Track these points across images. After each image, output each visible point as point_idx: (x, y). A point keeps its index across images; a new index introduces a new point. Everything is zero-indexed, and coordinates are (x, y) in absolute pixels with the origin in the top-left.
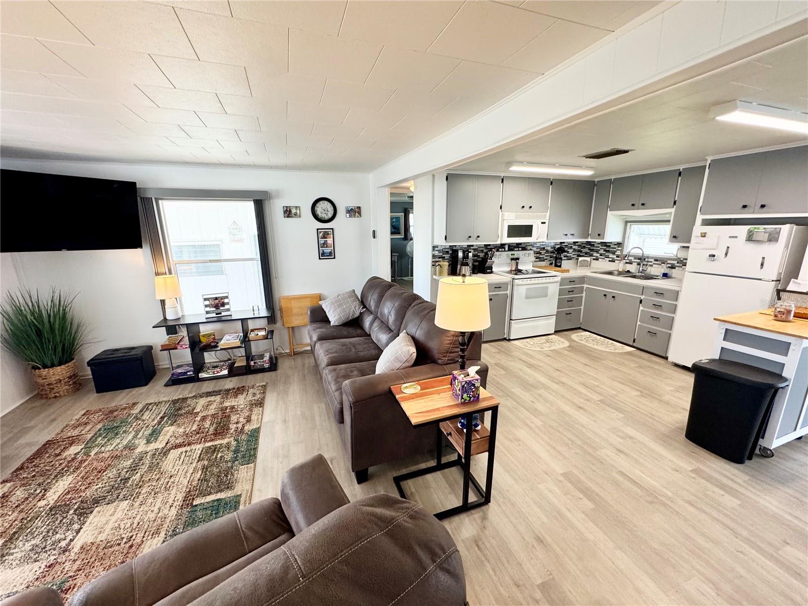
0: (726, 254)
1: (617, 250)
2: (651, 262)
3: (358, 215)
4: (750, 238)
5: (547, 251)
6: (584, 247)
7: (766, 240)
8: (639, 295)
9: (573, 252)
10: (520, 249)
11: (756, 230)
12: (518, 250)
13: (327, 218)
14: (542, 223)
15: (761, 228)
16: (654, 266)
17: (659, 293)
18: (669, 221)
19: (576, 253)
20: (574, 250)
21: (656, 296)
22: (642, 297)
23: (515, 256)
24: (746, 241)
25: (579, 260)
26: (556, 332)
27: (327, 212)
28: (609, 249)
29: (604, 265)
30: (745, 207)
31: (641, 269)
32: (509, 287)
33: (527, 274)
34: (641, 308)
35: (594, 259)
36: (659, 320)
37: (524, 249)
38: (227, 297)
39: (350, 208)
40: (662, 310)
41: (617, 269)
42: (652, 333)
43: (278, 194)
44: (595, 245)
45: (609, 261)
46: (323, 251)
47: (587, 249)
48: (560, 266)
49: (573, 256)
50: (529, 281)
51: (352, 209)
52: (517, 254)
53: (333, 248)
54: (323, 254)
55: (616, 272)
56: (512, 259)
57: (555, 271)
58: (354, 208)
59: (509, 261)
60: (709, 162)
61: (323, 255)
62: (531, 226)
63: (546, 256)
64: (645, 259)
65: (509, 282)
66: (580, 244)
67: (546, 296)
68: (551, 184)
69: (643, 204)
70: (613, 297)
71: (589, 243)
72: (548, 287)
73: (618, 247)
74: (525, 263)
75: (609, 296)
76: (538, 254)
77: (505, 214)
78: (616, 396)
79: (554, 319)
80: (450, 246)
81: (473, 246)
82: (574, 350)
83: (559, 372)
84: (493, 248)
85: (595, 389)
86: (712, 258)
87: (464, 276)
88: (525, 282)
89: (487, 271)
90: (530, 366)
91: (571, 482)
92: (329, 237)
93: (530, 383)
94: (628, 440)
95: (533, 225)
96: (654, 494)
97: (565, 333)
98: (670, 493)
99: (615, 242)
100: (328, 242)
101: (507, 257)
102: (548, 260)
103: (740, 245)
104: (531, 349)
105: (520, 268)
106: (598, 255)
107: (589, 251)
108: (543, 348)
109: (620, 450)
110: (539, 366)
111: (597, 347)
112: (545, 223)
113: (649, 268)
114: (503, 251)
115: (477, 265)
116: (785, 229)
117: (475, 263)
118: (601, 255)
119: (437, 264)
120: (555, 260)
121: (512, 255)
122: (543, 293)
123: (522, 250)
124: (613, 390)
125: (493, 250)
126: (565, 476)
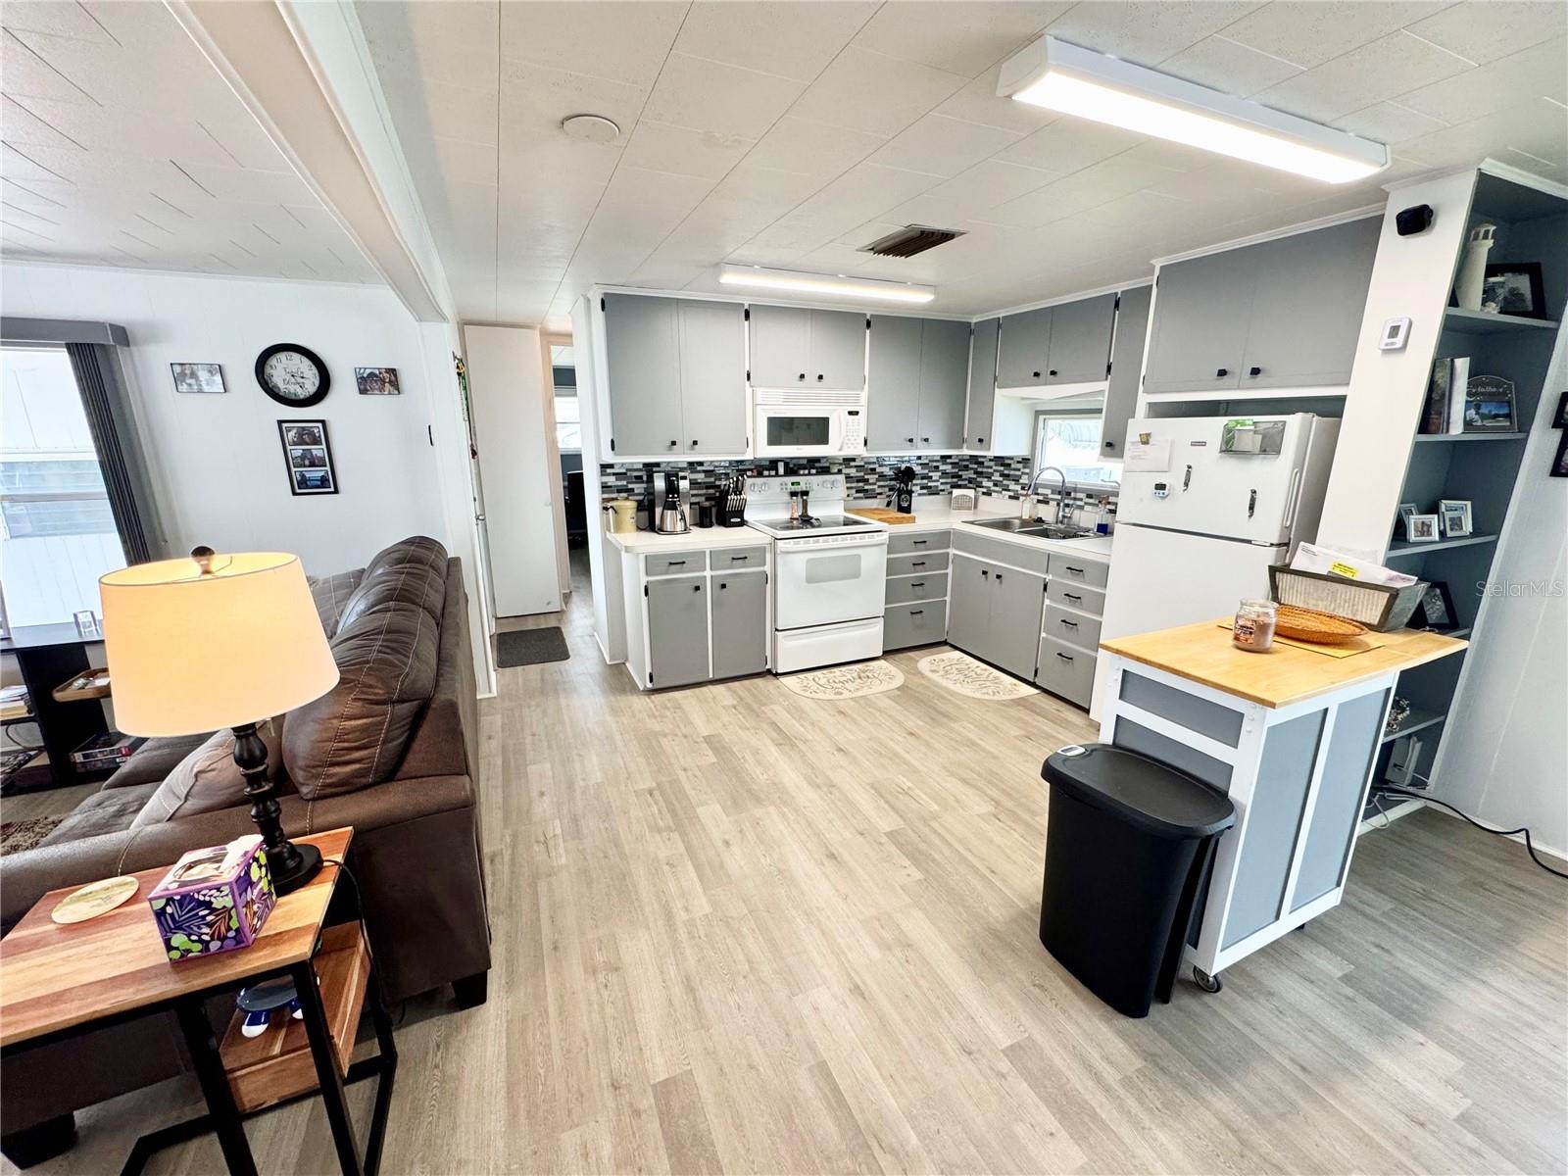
0: (1186, 485)
1: (1023, 473)
2: (1081, 500)
3: (392, 389)
4: (1229, 447)
5: (882, 476)
6: (966, 468)
7: (1257, 449)
8: (1042, 572)
9: (940, 477)
10: (813, 471)
11: (1239, 427)
12: (809, 474)
13: (302, 394)
14: (850, 413)
15: (1248, 422)
16: (1086, 507)
17: (1075, 571)
18: (1100, 411)
19: (949, 480)
20: (945, 474)
21: (1070, 576)
22: (1049, 577)
23: (803, 487)
24: (1221, 451)
25: (954, 496)
26: (887, 653)
27: (300, 380)
28: (1010, 472)
29: (998, 506)
30: (1222, 373)
31: (1061, 514)
32: (769, 557)
33: (819, 526)
34: (1047, 602)
35: (984, 493)
36: (1077, 630)
37: (825, 471)
39: (368, 371)
40: (1081, 608)
41: (1020, 515)
42: (1065, 657)
43: (156, 333)
44: (986, 464)
45: (1010, 497)
46: (303, 476)
47: (973, 472)
48: (908, 510)
49: (941, 487)
50: (812, 544)
51: (372, 375)
52: (804, 481)
53: (328, 468)
54: (304, 483)
55: (1017, 522)
56: (793, 494)
57: (879, 520)
58: (377, 372)
59: (787, 497)
60: (1157, 273)
61: (302, 486)
62: (826, 420)
63: (879, 487)
64: (1069, 494)
65: (768, 547)
66: (957, 461)
67: (857, 575)
68: (869, 324)
69: (1053, 373)
70: (999, 577)
71: (974, 459)
72: (859, 556)
73: (1024, 467)
74: (825, 501)
75: (992, 576)
76: (858, 481)
77: (759, 391)
78: (935, 817)
79: (877, 628)
80: (646, 465)
81: (701, 464)
82: (906, 694)
83: (839, 756)
84: (749, 470)
85: (897, 798)
86: (1161, 492)
87: (671, 533)
88: (802, 544)
89: (732, 520)
90: (785, 740)
91: (665, 1115)
92: (316, 441)
93: (756, 788)
94: (897, 951)
95: (828, 418)
96: (869, 1147)
97: (911, 654)
98: (914, 1140)
99: (1019, 456)
100: (314, 452)
101: (782, 489)
102: (884, 496)
103: (1210, 462)
104: (814, 695)
105: (810, 513)
106: (991, 484)
107: (975, 476)
108: (841, 694)
109: (857, 987)
110: (805, 742)
111: (957, 688)
112: (857, 413)
113: (1077, 512)
114: (773, 476)
115: (710, 508)
116: (1294, 424)
117: (707, 504)
118: (995, 485)
119: (609, 505)
120: (899, 496)
121: (793, 484)
122: (850, 570)
123: (818, 473)
124: (936, 802)
125: (749, 473)
126: (664, 1090)
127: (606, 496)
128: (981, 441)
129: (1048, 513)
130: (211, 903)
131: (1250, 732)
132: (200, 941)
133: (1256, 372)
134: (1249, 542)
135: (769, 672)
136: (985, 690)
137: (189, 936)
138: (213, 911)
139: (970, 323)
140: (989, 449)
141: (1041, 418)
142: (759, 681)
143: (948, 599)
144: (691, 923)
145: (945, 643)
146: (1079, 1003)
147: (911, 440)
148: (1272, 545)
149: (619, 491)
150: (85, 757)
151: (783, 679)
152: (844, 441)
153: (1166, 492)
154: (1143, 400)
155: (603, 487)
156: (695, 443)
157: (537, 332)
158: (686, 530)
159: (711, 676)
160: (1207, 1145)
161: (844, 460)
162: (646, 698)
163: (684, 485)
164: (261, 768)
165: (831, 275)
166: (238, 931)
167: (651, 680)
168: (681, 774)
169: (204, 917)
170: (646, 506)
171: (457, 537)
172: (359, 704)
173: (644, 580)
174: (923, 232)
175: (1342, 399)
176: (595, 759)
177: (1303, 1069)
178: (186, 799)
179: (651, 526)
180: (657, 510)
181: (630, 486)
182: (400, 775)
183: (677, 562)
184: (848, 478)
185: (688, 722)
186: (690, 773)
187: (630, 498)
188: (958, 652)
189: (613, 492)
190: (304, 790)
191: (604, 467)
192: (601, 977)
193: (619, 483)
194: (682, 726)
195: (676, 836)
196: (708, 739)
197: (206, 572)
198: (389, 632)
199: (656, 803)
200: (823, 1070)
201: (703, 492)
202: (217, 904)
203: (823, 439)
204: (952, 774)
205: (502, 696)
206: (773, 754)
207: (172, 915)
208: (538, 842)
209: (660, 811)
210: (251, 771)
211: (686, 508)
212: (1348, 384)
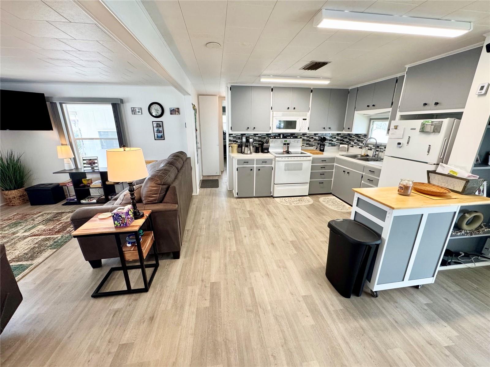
0: (408, 143)
1: (364, 140)
2: (382, 149)
3: (178, 113)
4: (423, 130)
5: (315, 140)
6: (346, 138)
7: (432, 131)
8: (361, 172)
9: (336, 141)
10: (292, 137)
11: (427, 123)
12: (290, 138)
13: (158, 115)
15: (430, 121)
16: (384, 151)
17: (372, 171)
18: (388, 118)
19: (339, 142)
20: (338, 139)
21: (370, 173)
22: (364, 174)
23: (288, 142)
24: (420, 132)
25: (340, 147)
26: (309, 195)
27: (157, 111)
28: (360, 139)
29: (355, 150)
30: (425, 104)
31: (375, 153)
32: (273, 162)
33: (291, 154)
34: (363, 182)
35: (351, 146)
37: (296, 137)
38: (96, 159)
39: (172, 109)
40: (372, 184)
41: (361, 154)
43: (129, 100)
44: (352, 136)
45: (359, 148)
46: (157, 135)
47: (348, 139)
48: (323, 151)
49: (336, 144)
50: (287, 159)
51: (173, 110)
52: (288, 140)
53: (163, 133)
54: (157, 137)
55: (360, 156)
56: (285, 144)
57: (310, 153)
58: (175, 109)
59: (283, 145)
60: (406, 70)
63: (314, 143)
64: (378, 147)
65: (273, 159)
66: (343, 135)
67: (301, 169)
68: (311, 91)
69: (374, 105)
71: (349, 135)
72: (302, 164)
73: (365, 138)
74: (294, 147)
75: (346, 172)
76: (307, 141)
77: (274, 113)
78: (307, 239)
79: (307, 186)
80: (241, 134)
81: (257, 134)
82: (312, 207)
83: (284, 220)
84: (271, 136)
85: (297, 233)
86: (399, 145)
87: (247, 154)
88: (284, 159)
89: (265, 151)
90: (270, 214)
91: (212, 288)
92: (160, 127)
93: (257, 224)
94: (282, 269)
95: (296, 121)
96: (257, 306)
97: (318, 196)
98: (269, 308)
99: (363, 134)
100: (160, 129)
101: (281, 142)
102: (316, 146)
103: (416, 136)
104: (283, 204)
105: (290, 150)
106: (353, 143)
107: (349, 141)
108: (291, 204)
109: (268, 274)
110: (276, 215)
111: (330, 207)
112: (306, 119)
113: (380, 153)
114: (279, 139)
115: (259, 147)
116: (446, 122)
117: (258, 146)
118: (355, 144)
119: (230, 145)
120: (320, 146)
121: (285, 141)
122: (298, 168)
123: (293, 138)
124: (309, 236)
125: (271, 137)
126: (213, 284)
127: (230, 143)
128: (349, 128)
129: (371, 153)
130: (121, 216)
131: (388, 217)
132: (120, 223)
133: (437, 104)
134: (427, 163)
135: (272, 196)
136: (339, 208)
137: (118, 222)
138: (122, 218)
139: (348, 89)
140: (351, 131)
141: (372, 121)
142: (268, 199)
143: (333, 179)
144: (230, 252)
145: (331, 194)
146: (330, 290)
147: (324, 128)
148: (434, 164)
149: (234, 142)
150: (111, 197)
151: (275, 199)
152: (301, 128)
153: (401, 145)
154: (399, 114)
155: (229, 140)
156: (254, 128)
157: (217, 97)
158: (251, 153)
159: (254, 195)
160: (353, 330)
161: (303, 134)
162: (236, 199)
163: (251, 140)
164: (133, 193)
165: (295, 77)
166: (126, 223)
167: (237, 195)
168: (239, 219)
169: (120, 219)
170: (240, 146)
171: (191, 151)
172: (155, 184)
173: (237, 166)
174: (316, 63)
175: (461, 114)
176: (218, 213)
177: (396, 322)
178: (123, 201)
179: (242, 152)
180: (243, 147)
181: (237, 140)
182: (163, 202)
183: (246, 162)
184: (304, 140)
185: (245, 206)
186: (241, 219)
187: (237, 144)
188: (334, 196)
189: (232, 142)
190: (144, 202)
191: (230, 135)
192: (206, 259)
193: (234, 139)
194: (243, 207)
195: (233, 233)
196: (249, 211)
197: (125, 150)
198: (164, 170)
199: (230, 224)
200: (252, 289)
201: (258, 143)
202: (123, 216)
203: (295, 128)
204: (317, 229)
205: (199, 195)
206: (265, 217)
207: (115, 217)
208: (199, 229)
209: (231, 226)
210: (131, 193)
211: (251, 147)
212: (464, 108)
